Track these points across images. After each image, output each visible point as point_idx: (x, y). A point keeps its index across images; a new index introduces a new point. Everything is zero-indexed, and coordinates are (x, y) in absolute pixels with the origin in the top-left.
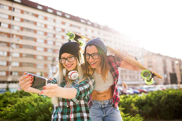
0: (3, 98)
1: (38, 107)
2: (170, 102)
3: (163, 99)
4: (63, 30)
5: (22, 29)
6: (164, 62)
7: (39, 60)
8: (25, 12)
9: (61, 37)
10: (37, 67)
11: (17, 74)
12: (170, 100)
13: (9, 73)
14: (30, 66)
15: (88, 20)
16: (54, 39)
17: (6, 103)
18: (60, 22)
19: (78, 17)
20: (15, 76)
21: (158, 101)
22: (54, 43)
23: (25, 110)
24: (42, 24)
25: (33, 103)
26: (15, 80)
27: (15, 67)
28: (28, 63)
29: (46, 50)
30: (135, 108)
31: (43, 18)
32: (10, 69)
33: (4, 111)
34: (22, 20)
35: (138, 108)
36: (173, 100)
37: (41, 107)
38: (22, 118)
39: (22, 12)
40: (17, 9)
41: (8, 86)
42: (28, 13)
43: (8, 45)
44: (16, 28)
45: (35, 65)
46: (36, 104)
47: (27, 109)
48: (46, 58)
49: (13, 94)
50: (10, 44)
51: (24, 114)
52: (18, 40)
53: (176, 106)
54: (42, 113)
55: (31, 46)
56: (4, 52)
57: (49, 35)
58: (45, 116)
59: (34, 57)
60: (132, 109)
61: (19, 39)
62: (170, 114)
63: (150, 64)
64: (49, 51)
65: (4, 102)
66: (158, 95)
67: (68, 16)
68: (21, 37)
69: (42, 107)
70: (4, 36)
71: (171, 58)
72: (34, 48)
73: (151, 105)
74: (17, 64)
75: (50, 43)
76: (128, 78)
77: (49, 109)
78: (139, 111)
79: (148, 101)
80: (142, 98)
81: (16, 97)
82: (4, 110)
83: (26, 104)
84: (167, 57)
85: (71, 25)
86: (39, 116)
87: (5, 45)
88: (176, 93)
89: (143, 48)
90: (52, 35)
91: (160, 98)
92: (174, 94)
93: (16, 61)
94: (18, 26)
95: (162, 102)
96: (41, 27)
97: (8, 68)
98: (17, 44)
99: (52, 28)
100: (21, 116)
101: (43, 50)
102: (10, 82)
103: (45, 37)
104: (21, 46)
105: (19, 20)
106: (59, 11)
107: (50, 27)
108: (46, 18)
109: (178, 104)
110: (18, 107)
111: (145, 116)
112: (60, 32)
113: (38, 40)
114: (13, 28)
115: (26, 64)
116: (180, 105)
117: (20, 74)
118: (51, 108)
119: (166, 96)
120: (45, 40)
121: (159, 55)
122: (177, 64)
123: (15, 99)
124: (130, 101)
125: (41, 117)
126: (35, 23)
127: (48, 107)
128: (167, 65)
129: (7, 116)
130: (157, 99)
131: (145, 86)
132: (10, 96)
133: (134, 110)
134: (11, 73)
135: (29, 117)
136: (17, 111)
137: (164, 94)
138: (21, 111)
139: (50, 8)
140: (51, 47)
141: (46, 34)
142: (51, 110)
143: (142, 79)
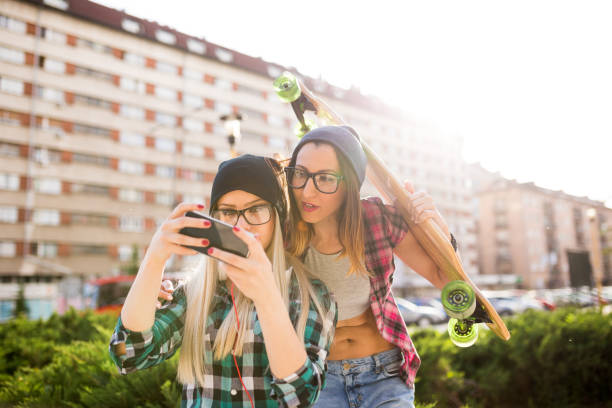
0: (6, 342)
2: (570, 353)
3: (548, 346)
4: (210, 104)
5: (71, 98)
6: (549, 212)
7: (127, 203)
8: (80, 43)
9: (200, 127)
10: (122, 226)
11: (51, 250)
12: (570, 347)
13: (27, 248)
14: (98, 224)
15: (297, 73)
16: (178, 134)
17: (15, 358)
18: (200, 77)
19: (259, 59)
20: (45, 257)
21: (530, 350)
22: (179, 147)
23: (78, 390)
24: (137, 81)
25: (107, 365)
26: (46, 272)
27: (47, 227)
28: (90, 215)
29: (150, 169)
30: (451, 374)
31: (142, 61)
32: (30, 233)
33: (6, 390)
34: (71, 69)
35: (462, 375)
36: (581, 347)
39: (72, 41)
40: (55, 31)
41: (21, 293)
42: (90, 44)
43: (24, 151)
44: (50, 95)
45: (112, 222)
47: (87, 389)
48: (150, 197)
49: (39, 325)
50: (30, 150)
52: (57, 137)
53: (591, 368)
54: (137, 400)
55: (100, 157)
56: (7, 175)
57: (160, 118)
59: (111, 192)
60: (443, 378)
61: (61, 132)
62: (570, 394)
63: (502, 219)
64: (162, 172)
65: (9, 357)
66: (528, 329)
67: (225, 57)
68: (68, 127)
69: (138, 379)
70: (9, 122)
71: (570, 199)
72: (112, 163)
73: (506, 363)
74: (54, 218)
75: (165, 145)
77: (163, 387)
78: (465, 384)
79: (497, 349)
81: (48, 338)
82: (6, 386)
83: (82, 370)
84: (557, 195)
85: (236, 87)
87: (14, 151)
88: (590, 325)
89: (477, 166)
90: (171, 121)
91: (538, 340)
92: (585, 327)
93: (50, 209)
94: (57, 89)
95: (545, 355)
96: (135, 91)
97: (24, 233)
98: (53, 151)
99: (172, 95)
101: (140, 169)
102: (27, 279)
103: (147, 127)
104: (65, 157)
105: (61, 68)
106: (196, 39)
107: (165, 93)
108: (151, 63)
109: (597, 360)
110: (54, 377)
111: (484, 401)
112: (198, 109)
113: (125, 137)
114: (40, 97)
115: (85, 219)
116: (605, 365)
117: (64, 251)
118: (168, 383)
119: (558, 332)
120: (150, 135)
121: (530, 187)
122: (592, 220)
123: (45, 345)
124: (434, 350)
126: (116, 80)
127: (158, 379)
128: (558, 221)
130: (526, 342)
132: (28, 334)
133: (450, 380)
134: (33, 248)
136: (52, 394)
137: (548, 327)
138: (66, 395)
139: (166, 29)
140: (169, 159)
141: (150, 115)
142: (168, 390)
143: (474, 270)
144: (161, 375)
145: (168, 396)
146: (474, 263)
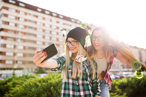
1: (42, 87)
3: (142, 83)
4: (58, 28)
5: (25, 27)
6: (140, 54)
8: (28, 14)
9: (56, 33)
11: (21, 62)
13: (15, 62)
14: (32, 56)
15: (78, 20)
16: (50, 35)
19: (69, 17)
20: (19, 64)
21: (138, 84)
22: (51, 38)
23: (31, 89)
24: (41, 23)
25: (38, 83)
26: (19, 67)
27: (20, 57)
28: (30, 54)
29: (44, 43)
30: (118, 90)
31: (42, 18)
32: (16, 58)
34: (26, 20)
35: (121, 90)
37: (44, 87)
38: (29, 95)
39: (26, 14)
40: (22, 12)
41: (14, 72)
42: (30, 14)
43: (15, 39)
44: (21, 26)
46: (40, 84)
47: (33, 88)
51: (30, 92)
52: (22, 36)
54: (45, 92)
55: (32, 41)
56: (11, 45)
57: (46, 31)
58: (47, 94)
59: (35, 49)
60: (116, 91)
65: (13, 84)
67: (61, 17)
68: (25, 34)
70: (11, 32)
71: (145, 50)
72: (35, 42)
73: (132, 87)
74: (21, 55)
75: (47, 38)
78: (122, 92)
79: (129, 84)
80: (124, 82)
82: (14, 89)
83: (32, 85)
84: (142, 49)
85: (64, 24)
86: (43, 94)
87: (12, 39)
90: (49, 32)
93: (20, 53)
95: (142, 85)
96: (40, 25)
97: (14, 58)
98: (21, 39)
99: (49, 26)
100: (28, 94)
102: (15, 69)
103: (43, 34)
104: (24, 41)
105: (23, 20)
106: (54, 13)
107: (47, 26)
108: (44, 19)
110: (25, 87)
112: (55, 29)
113: (38, 36)
114: (18, 27)
117: (24, 63)
118: (52, 87)
120: (44, 35)
121: (135, 47)
123: (21, 81)
124: (114, 84)
125: (45, 94)
126: (36, 23)
127: (49, 87)
128: (142, 55)
129: (17, 93)
130: (137, 82)
131: (125, 73)
132: (17, 79)
134: (17, 62)
135: (35, 94)
136: (25, 90)
137: (142, 79)
138: (28, 90)
139: (47, 11)
140: (48, 41)
141: (44, 31)
142: (52, 89)
143: (122, 67)
144: (50, 86)
145: (52, 90)
146: (121, 66)
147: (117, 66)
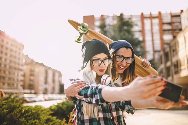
63: (32, 73)
76: (6, 85)
89: (27, 56)
121: (42, 65)
143: (21, 88)
147: (15, 85)
